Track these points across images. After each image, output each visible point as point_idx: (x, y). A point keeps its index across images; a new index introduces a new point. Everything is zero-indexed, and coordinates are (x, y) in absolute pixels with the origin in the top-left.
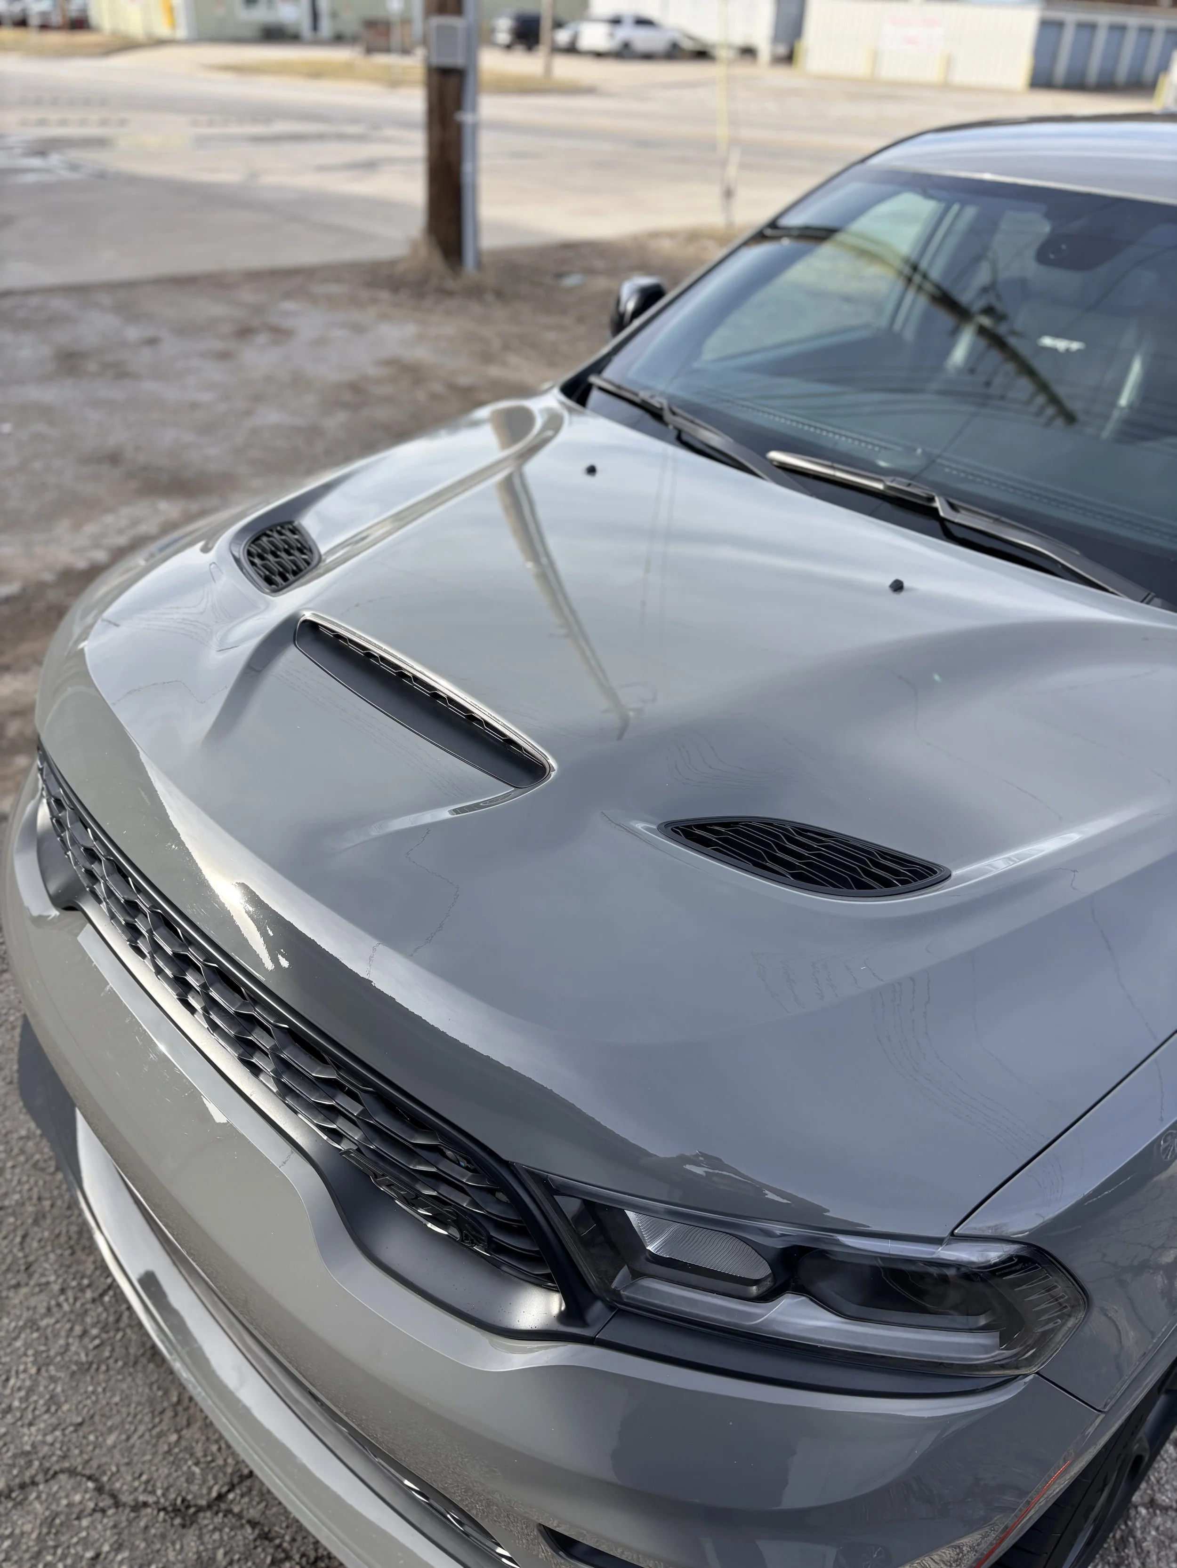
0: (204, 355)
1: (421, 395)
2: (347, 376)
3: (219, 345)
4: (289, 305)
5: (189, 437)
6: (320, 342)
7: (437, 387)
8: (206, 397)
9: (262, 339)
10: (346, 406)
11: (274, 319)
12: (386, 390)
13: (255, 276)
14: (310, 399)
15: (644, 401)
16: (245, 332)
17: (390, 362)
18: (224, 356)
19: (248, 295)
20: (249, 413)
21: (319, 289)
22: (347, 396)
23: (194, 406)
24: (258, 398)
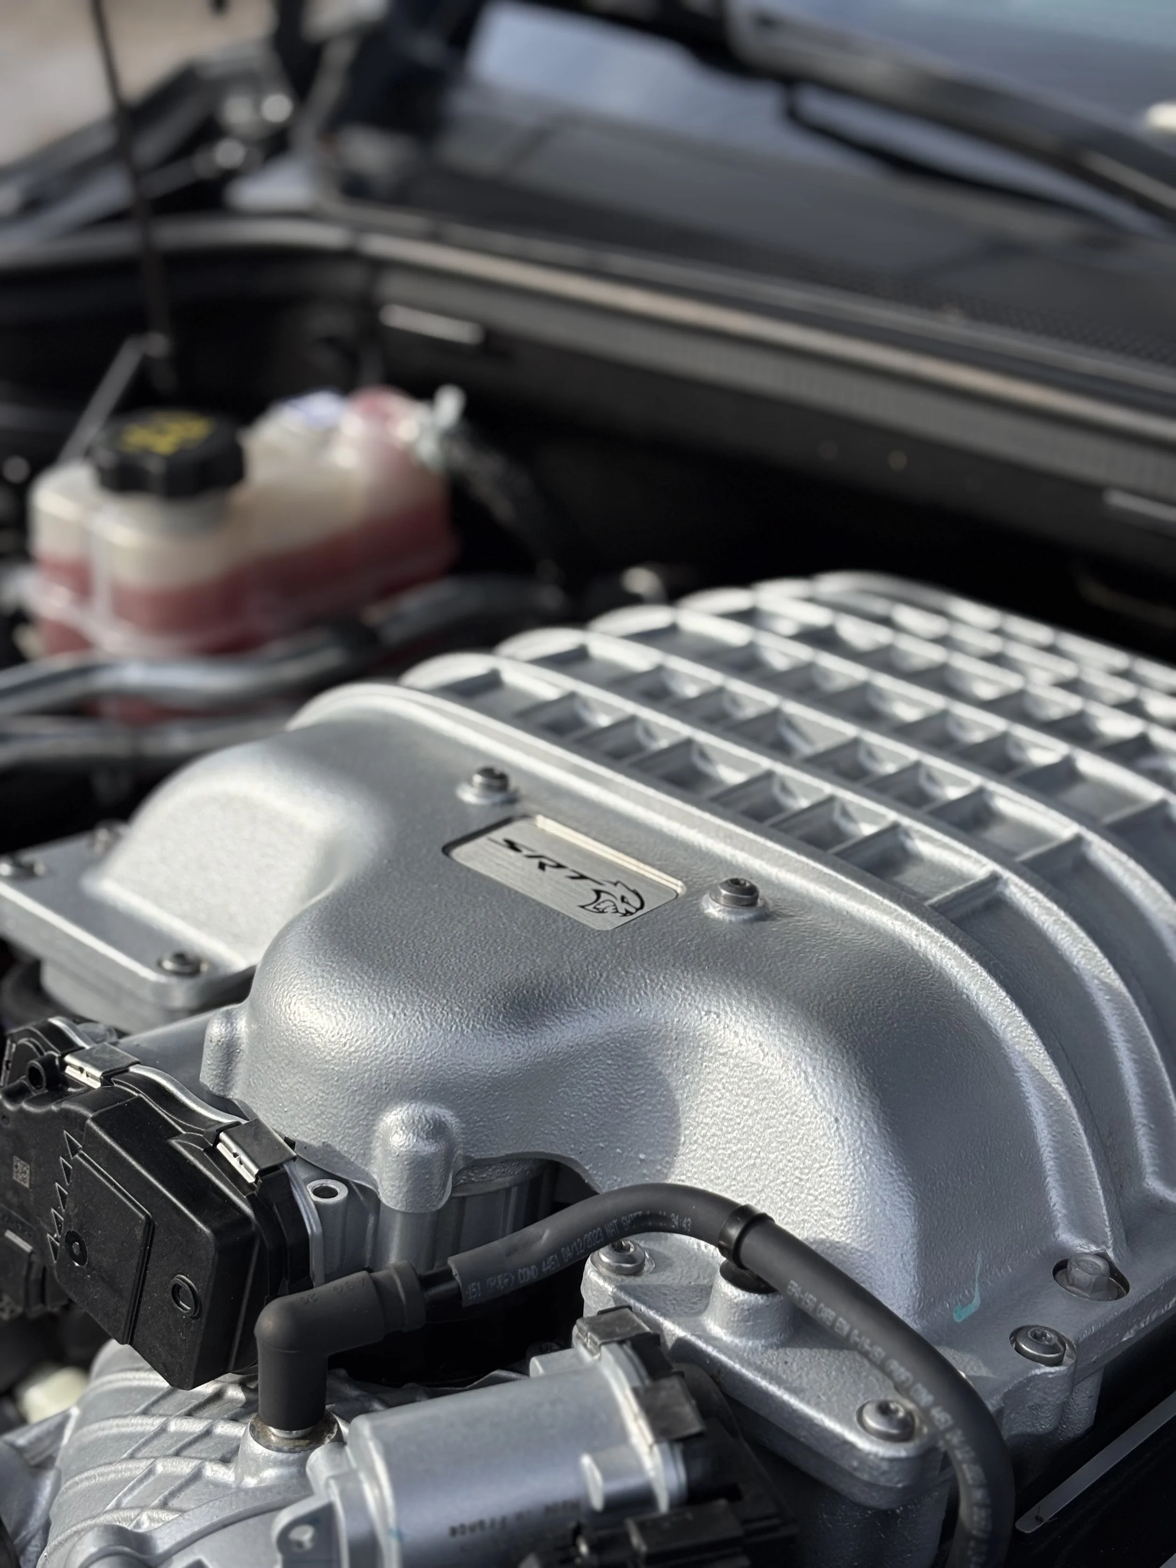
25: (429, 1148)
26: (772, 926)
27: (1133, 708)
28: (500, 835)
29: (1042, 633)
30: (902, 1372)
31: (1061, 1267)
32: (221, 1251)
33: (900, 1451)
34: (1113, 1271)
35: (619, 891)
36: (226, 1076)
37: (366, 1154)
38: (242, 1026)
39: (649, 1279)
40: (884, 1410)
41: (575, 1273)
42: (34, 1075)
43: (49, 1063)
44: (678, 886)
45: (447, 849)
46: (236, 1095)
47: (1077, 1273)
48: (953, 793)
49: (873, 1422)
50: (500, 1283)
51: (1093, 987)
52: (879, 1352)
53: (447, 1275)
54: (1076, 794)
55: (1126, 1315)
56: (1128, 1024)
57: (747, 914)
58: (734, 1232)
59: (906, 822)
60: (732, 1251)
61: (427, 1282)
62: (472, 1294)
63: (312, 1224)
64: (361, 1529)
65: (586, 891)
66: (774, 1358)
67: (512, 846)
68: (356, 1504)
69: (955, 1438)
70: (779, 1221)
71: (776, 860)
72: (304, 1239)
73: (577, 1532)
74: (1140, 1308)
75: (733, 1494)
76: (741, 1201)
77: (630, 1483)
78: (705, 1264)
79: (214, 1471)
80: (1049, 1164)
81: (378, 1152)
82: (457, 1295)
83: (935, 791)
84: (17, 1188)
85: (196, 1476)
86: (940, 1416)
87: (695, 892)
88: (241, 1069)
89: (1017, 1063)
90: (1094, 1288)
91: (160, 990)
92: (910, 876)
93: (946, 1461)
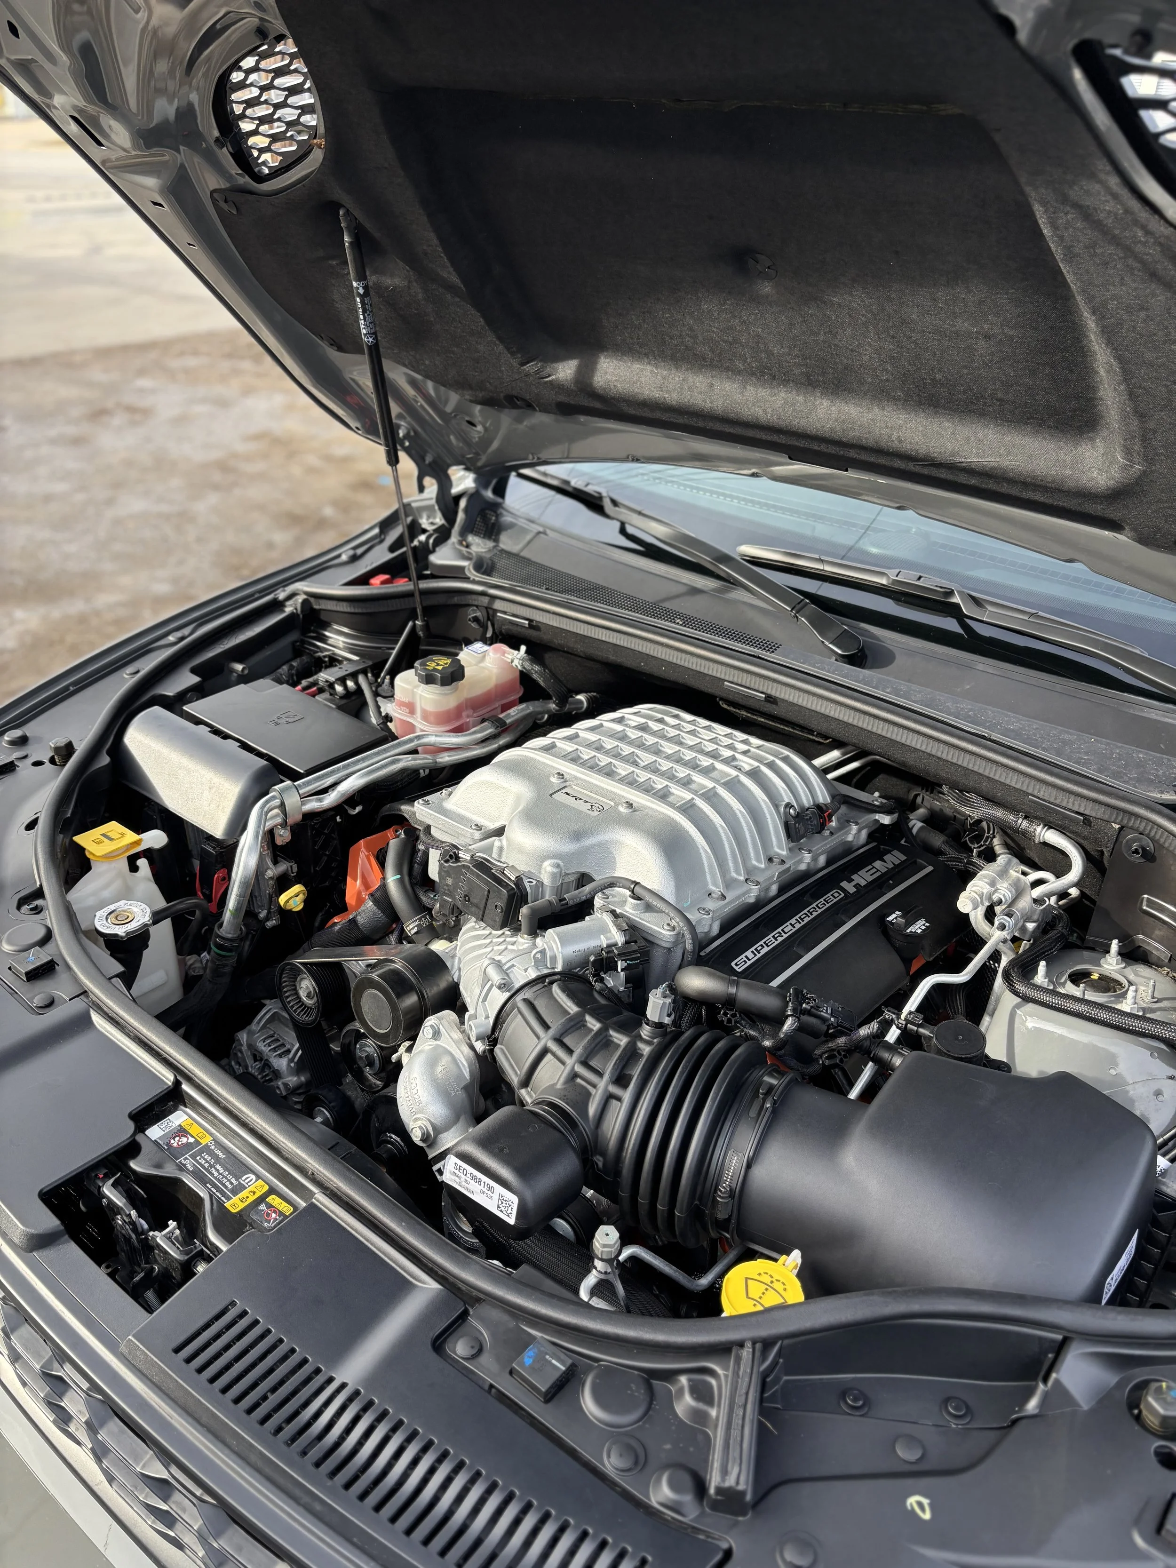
0: (53, 442)
1: (296, 470)
2: (215, 455)
3: (71, 430)
4: (144, 383)
5: (45, 534)
6: (181, 420)
7: (313, 460)
8: (60, 487)
9: (118, 420)
10: (216, 487)
11: (130, 399)
12: (258, 467)
13: (104, 353)
14: (176, 482)
15: (575, 489)
16: (98, 414)
17: (258, 437)
18: (77, 441)
19: (98, 374)
20: (110, 502)
21: (176, 364)
22: (217, 477)
23: (48, 498)
24: (118, 485)
25: (555, 870)
26: (637, 813)
27: (731, 747)
28: (563, 791)
29: (707, 723)
30: (672, 915)
31: (710, 894)
32: (509, 896)
33: (672, 933)
34: (723, 895)
35: (597, 805)
36: (500, 855)
37: (540, 873)
38: (504, 843)
39: (610, 899)
40: (668, 924)
41: (593, 898)
42: (451, 856)
43: (455, 853)
44: (613, 804)
45: (551, 795)
46: (503, 860)
47: (713, 895)
48: (681, 775)
49: (666, 927)
50: (577, 900)
51: (718, 826)
52: (667, 911)
53: (565, 899)
54: (714, 774)
55: (726, 904)
56: (726, 834)
57: (631, 810)
58: (632, 886)
59: (670, 784)
60: (633, 891)
61: (561, 900)
62: (571, 903)
63: (529, 890)
64: (552, 954)
65: (588, 806)
66: (642, 915)
67: (567, 794)
68: (551, 949)
69: (685, 929)
70: (643, 884)
71: (636, 796)
72: (527, 893)
73: (602, 949)
74: (729, 903)
75: (636, 942)
76: (634, 879)
77: (612, 941)
78: (624, 896)
79: (510, 947)
80: (707, 870)
81: (543, 872)
82: (567, 904)
83: (677, 774)
84: (447, 885)
85: (506, 948)
86: (681, 924)
87: (617, 805)
88: (504, 853)
89: (699, 845)
90: (718, 899)
91: (472, 834)
92: (671, 799)
93: (683, 935)
